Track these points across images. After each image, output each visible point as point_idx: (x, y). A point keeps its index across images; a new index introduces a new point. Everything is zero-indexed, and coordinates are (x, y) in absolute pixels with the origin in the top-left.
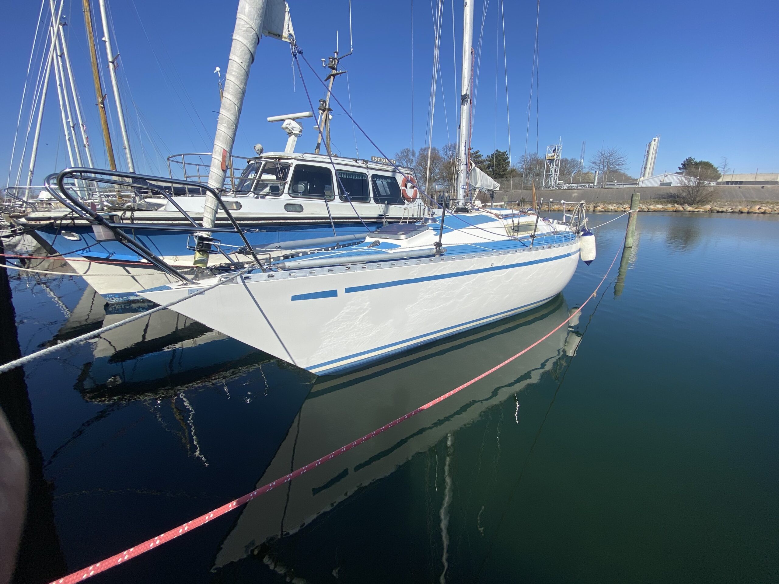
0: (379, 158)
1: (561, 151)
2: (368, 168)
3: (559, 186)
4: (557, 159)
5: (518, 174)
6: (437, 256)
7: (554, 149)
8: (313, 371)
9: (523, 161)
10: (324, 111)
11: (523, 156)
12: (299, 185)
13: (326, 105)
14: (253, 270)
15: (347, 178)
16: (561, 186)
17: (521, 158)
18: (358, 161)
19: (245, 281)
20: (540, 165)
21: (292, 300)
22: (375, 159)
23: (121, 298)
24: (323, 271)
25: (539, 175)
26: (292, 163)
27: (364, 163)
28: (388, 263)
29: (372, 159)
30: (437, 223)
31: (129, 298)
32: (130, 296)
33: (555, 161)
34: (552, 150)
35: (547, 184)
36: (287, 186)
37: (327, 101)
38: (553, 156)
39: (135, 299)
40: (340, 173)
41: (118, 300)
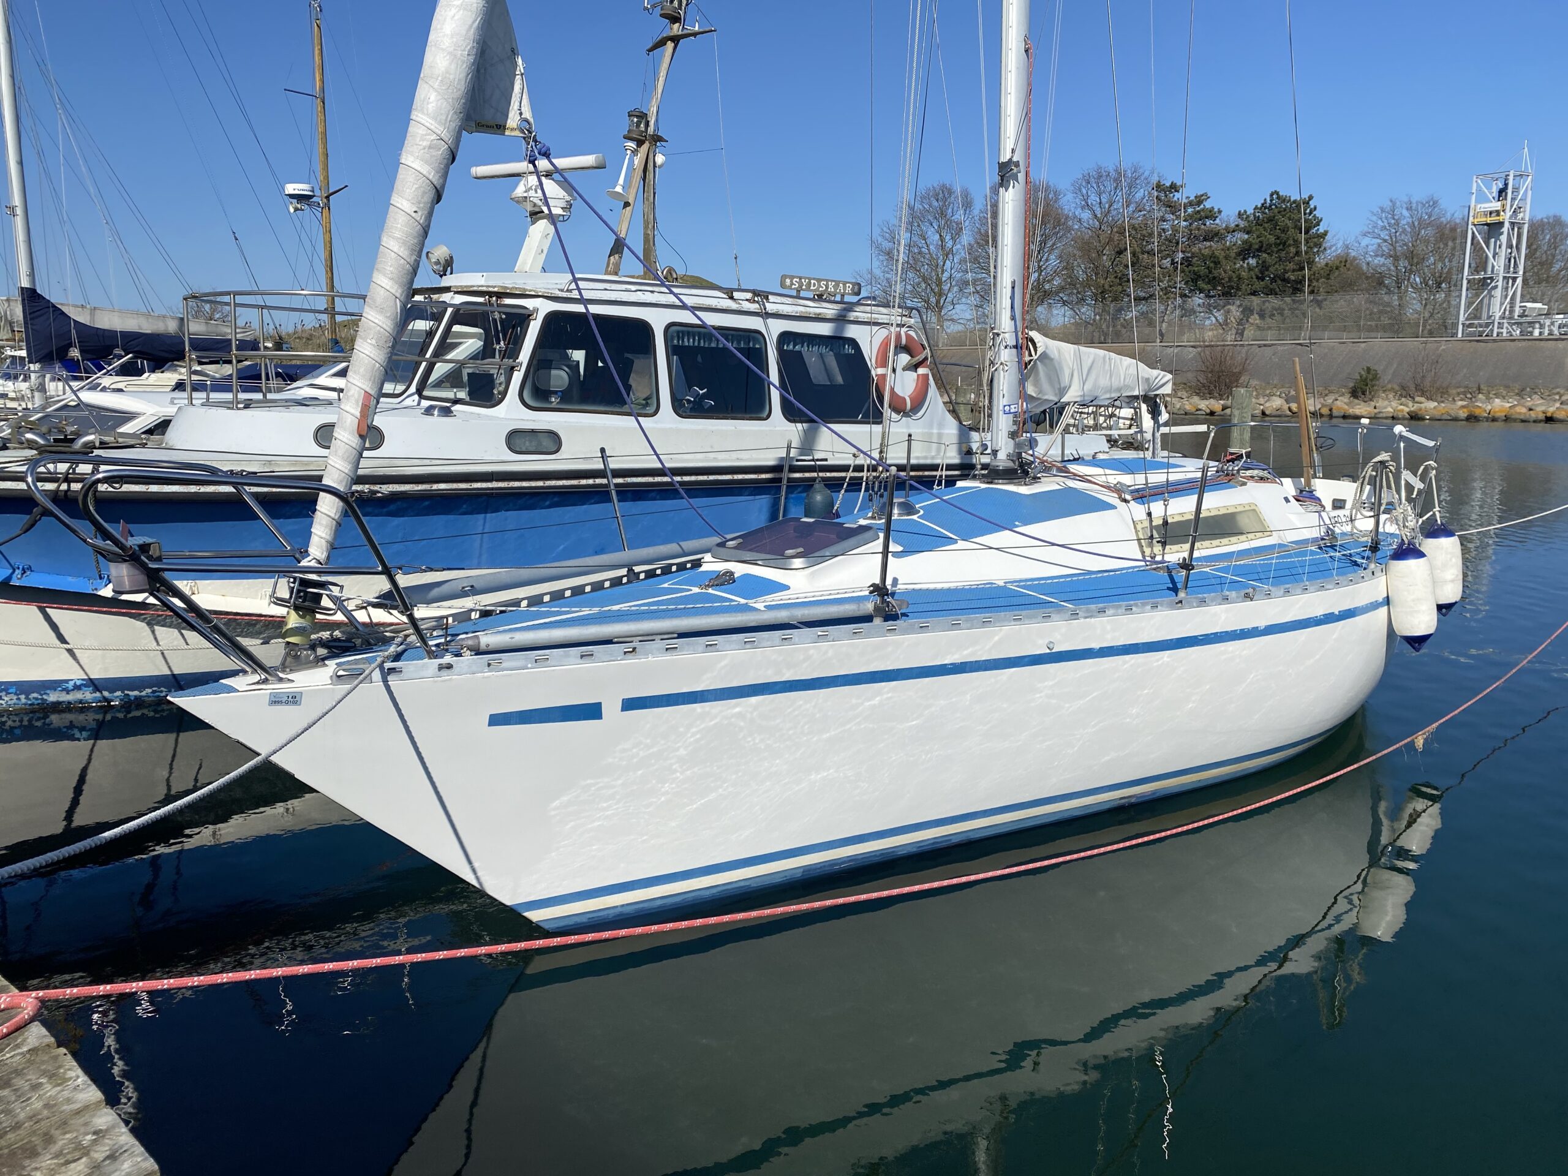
0: (805, 278)
1: (1530, 193)
2: (766, 315)
3: (1525, 323)
4: (1512, 224)
5: (1364, 274)
6: (877, 621)
7: (1501, 186)
8: (534, 916)
9: (1384, 228)
10: (640, 143)
11: (1383, 210)
12: (554, 372)
13: (647, 124)
14: (404, 651)
15: (699, 347)
16: (1531, 324)
17: (1374, 218)
18: (736, 295)
19: (389, 678)
20: (1450, 244)
21: (490, 725)
22: (792, 284)
23: (23, 697)
24: (567, 656)
25: (1443, 281)
26: (536, 310)
27: (756, 299)
28: (734, 637)
29: (783, 285)
30: (915, 517)
31: (45, 697)
32: (48, 692)
33: (1505, 229)
34: (1495, 190)
35: (1476, 315)
36: (518, 377)
37: (650, 114)
38: (1498, 213)
39: (61, 699)
40: (678, 332)
41: (15, 701)
